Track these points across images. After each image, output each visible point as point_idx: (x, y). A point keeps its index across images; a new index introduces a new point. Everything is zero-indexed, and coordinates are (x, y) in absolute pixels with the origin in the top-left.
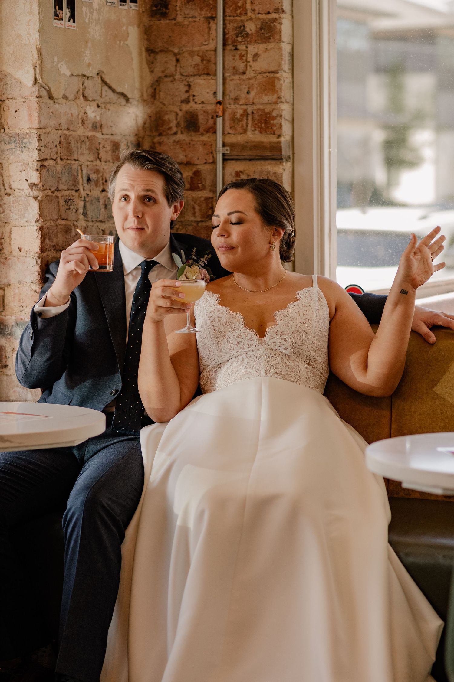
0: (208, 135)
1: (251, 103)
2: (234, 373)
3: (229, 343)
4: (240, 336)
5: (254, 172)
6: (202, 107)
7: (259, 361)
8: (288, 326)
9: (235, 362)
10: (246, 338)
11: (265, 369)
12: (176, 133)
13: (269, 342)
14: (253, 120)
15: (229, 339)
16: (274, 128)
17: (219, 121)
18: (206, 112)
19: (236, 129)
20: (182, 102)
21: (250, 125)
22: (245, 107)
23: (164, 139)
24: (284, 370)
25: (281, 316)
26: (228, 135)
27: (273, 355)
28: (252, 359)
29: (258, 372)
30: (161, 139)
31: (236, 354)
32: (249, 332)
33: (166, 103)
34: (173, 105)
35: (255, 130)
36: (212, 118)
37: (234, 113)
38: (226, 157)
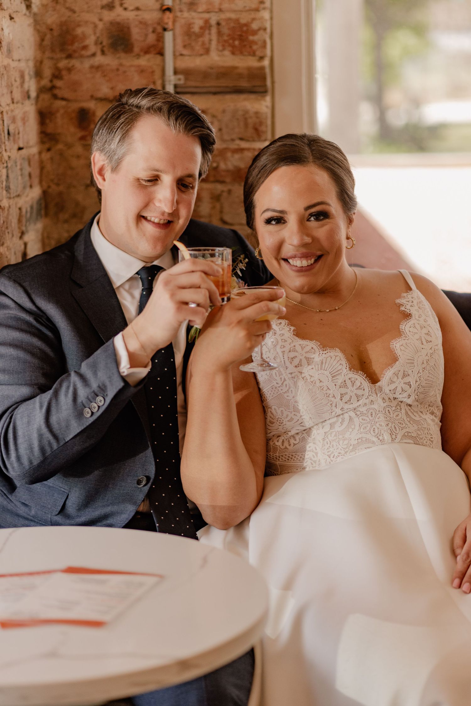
0: (148, 56)
1: (217, 10)
2: (341, 442)
3: (329, 396)
4: (344, 385)
5: (224, 111)
6: (137, 16)
7: (377, 420)
8: (413, 363)
9: (338, 424)
10: (353, 386)
11: (389, 431)
12: (94, 55)
13: (386, 389)
14: (219, 33)
15: (328, 391)
16: (255, 47)
17: (168, 36)
18: (143, 23)
19: (192, 48)
20: (103, 7)
21: (214, 43)
22: (206, 16)
23: (74, 62)
24: (412, 429)
25: (402, 348)
26: (180, 58)
27: (394, 408)
28: (364, 418)
29: (381, 438)
30: (69, 63)
31: (339, 412)
32: (356, 376)
33: (77, 9)
34: (88, 12)
35: (224, 49)
36: (154, 32)
37: (190, 24)
38: (179, 90)
